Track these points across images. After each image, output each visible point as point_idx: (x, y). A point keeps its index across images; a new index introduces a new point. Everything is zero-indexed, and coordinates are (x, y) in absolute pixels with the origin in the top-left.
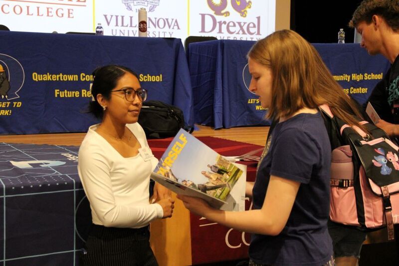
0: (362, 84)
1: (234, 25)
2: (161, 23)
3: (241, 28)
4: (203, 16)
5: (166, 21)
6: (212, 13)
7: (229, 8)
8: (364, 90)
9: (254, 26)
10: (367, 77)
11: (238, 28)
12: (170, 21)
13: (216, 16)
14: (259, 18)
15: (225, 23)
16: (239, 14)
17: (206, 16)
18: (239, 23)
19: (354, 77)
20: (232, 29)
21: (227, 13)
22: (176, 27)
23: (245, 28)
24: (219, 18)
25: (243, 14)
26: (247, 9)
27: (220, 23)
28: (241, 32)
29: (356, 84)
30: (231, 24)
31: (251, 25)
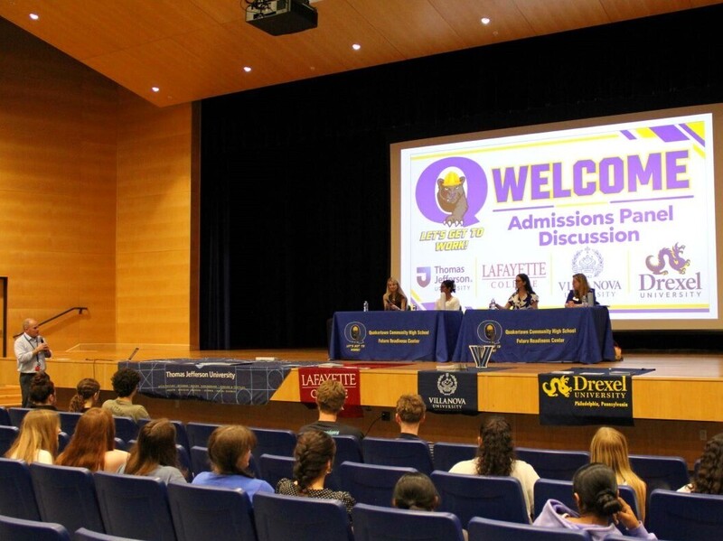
0: (561, 336)
1: (673, 282)
2: (605, 285)
3: (681, 284)
4: (642, 276)
5: (609, 284)
6: (651, 273)
7: (667, 267)
8: (562, 341)
9: (694, 282)
10: (564, 331)
11: (677, 284)
12: (612, 283)
13: (654, 276)
14: (698, 274)
15: (663, 280)
16: (678, 272)
17: (645, 277)
18: (678, 280)
19: (554, 331)
20: (671, 286)
21: (666, 272)
22: (618, 288)
23: (684, 284)
24: (657, 277)
25: (682, 272)
26: (686, 267)
27: (659, 281)
28: (680, 288)
29: (556, 336)
30: (670, 281)
31: (691, 281)
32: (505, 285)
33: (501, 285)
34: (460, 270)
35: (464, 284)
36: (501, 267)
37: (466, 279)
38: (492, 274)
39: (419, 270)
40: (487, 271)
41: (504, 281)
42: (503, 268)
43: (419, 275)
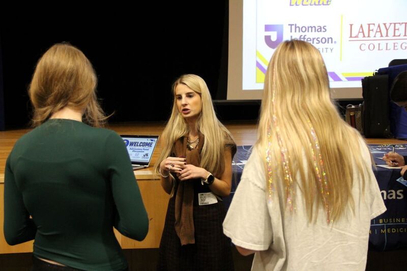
32: (377, 47)
33: (371, 47)
34: (321, 29)
35: (326, 45)
36: (372, 27)
37: (329, 40)
38: (361, 35)
39: (268, 28)
40: (355, 32)
41: (376, 43)
42: (375, 28)
43: (268, 33)
